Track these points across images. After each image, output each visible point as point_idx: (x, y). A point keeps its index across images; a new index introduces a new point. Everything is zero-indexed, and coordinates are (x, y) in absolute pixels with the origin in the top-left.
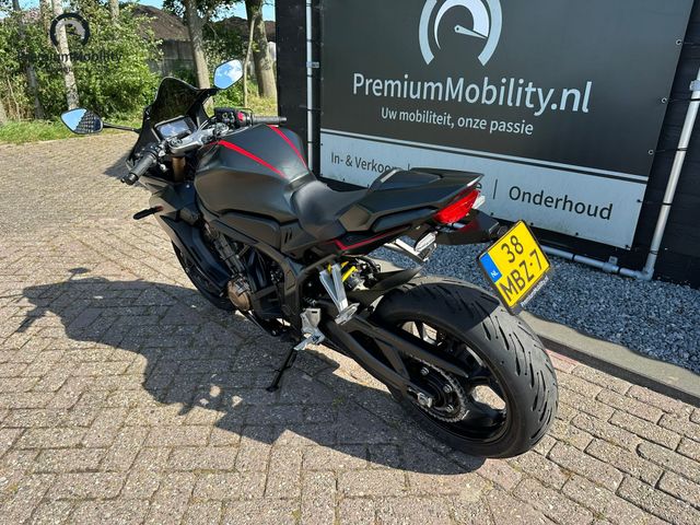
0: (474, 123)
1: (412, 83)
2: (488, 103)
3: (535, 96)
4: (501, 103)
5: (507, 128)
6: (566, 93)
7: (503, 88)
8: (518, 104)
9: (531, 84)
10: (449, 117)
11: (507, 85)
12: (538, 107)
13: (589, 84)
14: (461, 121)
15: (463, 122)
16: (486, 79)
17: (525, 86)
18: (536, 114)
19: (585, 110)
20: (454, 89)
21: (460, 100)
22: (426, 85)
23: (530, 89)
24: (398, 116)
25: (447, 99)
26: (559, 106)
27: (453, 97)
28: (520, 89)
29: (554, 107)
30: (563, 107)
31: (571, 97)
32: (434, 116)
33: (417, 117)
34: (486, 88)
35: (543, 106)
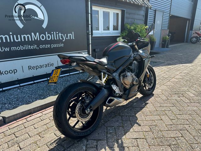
0: (46, 46)
1: (15, 36)
2: (49, 39)
3: (62, 36)
4: (53, 39)
5: (56, 46)
6: (69, 35)
7: (52, 35)
8: (58, 39)
9: (60, 33)
10: (36, 46)
11: (53, 34)
12: (63, 39)
13: (73, 32)
14: (41, 47)
15: (42, 47)
16: (47, 33)
17: (58, 34)
18: (63, 41)
19: (74, 39)
20: (35, 36)
21: (39, 40)
22: (22, 36)
23: (60, 35)
24: (10, 49)
25: (33, 40)
26: (68, 38)
27: (36, 39)
28: (57, 35)
29: (67, 38)
30: (69, 38)
31: (70, 36)
32: (29, 46)
33: (21, 48)
34: (47, 35)
35: (64, 39)
